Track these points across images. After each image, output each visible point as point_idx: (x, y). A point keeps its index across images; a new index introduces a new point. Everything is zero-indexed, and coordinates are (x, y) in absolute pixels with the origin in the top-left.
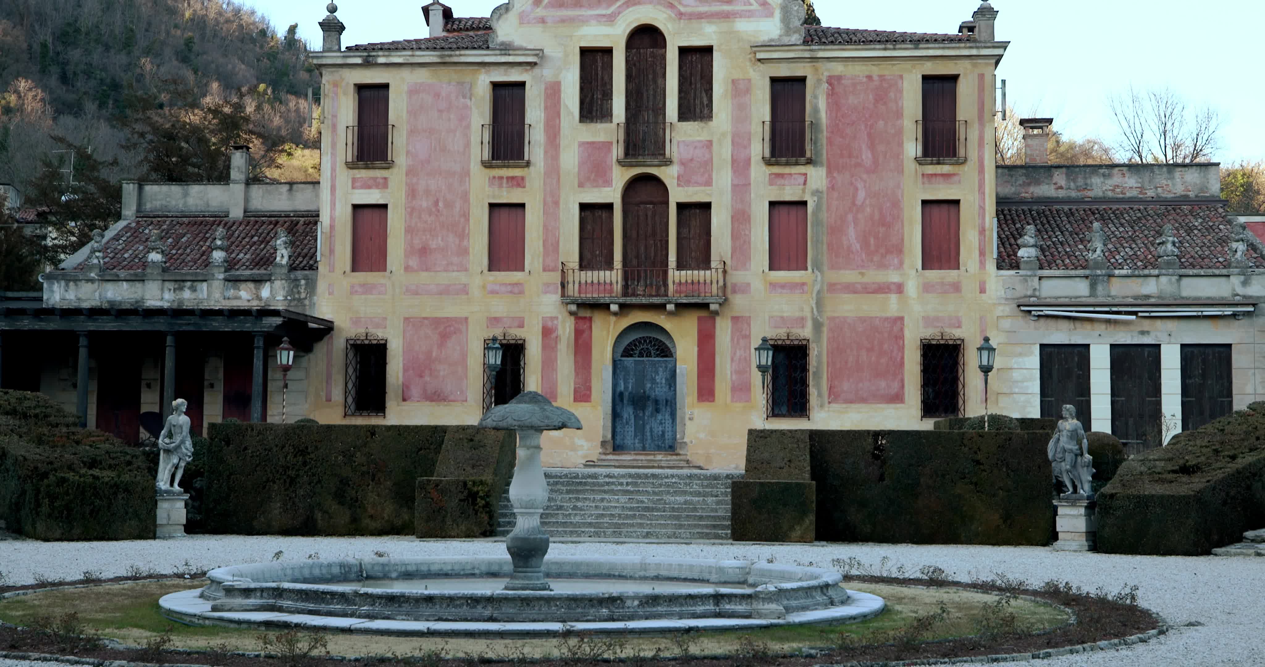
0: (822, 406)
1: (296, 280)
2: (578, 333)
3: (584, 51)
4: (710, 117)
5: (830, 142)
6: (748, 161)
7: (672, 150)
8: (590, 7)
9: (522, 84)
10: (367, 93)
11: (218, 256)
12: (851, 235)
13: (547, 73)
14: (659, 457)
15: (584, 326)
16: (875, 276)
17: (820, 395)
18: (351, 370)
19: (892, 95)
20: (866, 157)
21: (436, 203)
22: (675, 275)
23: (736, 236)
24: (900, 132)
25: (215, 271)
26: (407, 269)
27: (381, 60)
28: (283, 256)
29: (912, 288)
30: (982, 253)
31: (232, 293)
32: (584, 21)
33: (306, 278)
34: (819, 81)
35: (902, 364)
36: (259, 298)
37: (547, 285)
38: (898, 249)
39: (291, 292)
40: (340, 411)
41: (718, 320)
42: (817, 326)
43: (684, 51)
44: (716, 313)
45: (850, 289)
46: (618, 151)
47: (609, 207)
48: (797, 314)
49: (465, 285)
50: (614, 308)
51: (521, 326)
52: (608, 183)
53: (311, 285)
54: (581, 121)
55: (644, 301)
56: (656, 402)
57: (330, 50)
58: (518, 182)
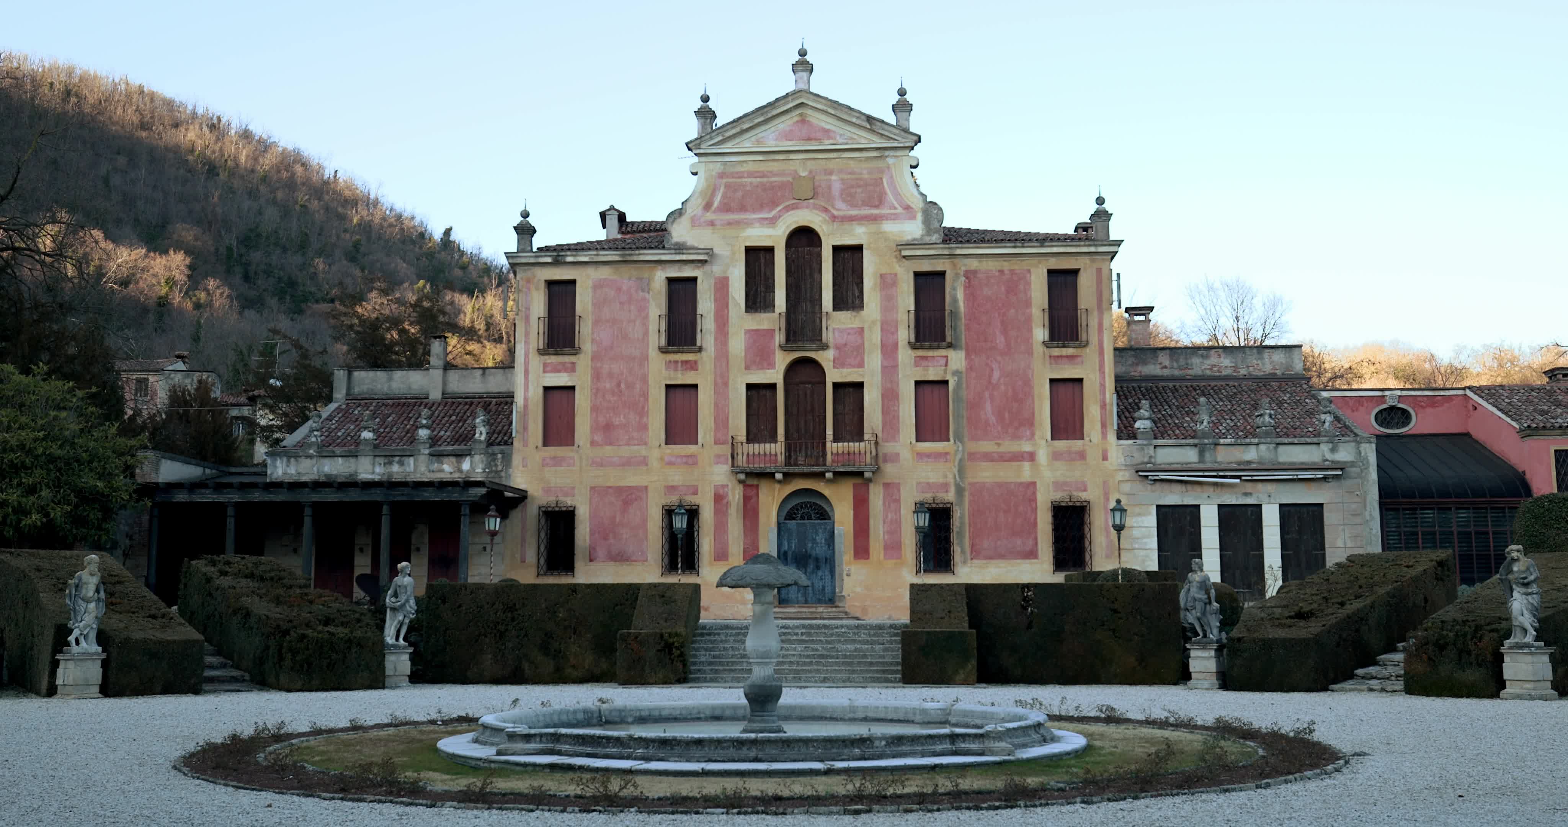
0: (965, 562)
1: (494, 454)
2: (746, 499)
3: (749, 250)
4: (861, 307)
5: (968, 328)
6: (896, 345)
7: (828, 336)
8: (754, 211)
9: (694, 280)
10: (556, 288)
11: (423, 433)
12: (988, 410)
13: (716, 269)
14: (821, 610)
15: (753, 493)
16: (1010, 446)
17: (963, 552)
18: (543, 535)
19: (1021, 287)
20: (1000, 340)
21: (619, 385)
22: (832, 447)
23: (885, 411)
24: (1029, 320)
25: (421, 447)
26: (593, 443)
27: (569, 259)
28: (481, 433)
29: (1043, 456)
30: (1104, 425)
31: (436, 466)
32: (749, 224)
33: (502, 452)
34: (957, 275)
35: (1035, 524)
36: (460, 471)
37: (718, 456)
38: (1030, 422)
39: (489, 465)
40: (533, 571)
41: (872, 486)
42: (960, 491)
43: (837, 249)
44: (870, 480)
45: (988, 457)
46: (779, 338)
47: (773, 386)
48: (941, 480)
49: (645, 457)
50: (779, 476)
51: (696, 493)
52: (772, 365)
53: (507, 459)
54: (746, 311)
55: (806, 470)
56: (817, 560)
57: (523, 251)
58: (692, 366)
